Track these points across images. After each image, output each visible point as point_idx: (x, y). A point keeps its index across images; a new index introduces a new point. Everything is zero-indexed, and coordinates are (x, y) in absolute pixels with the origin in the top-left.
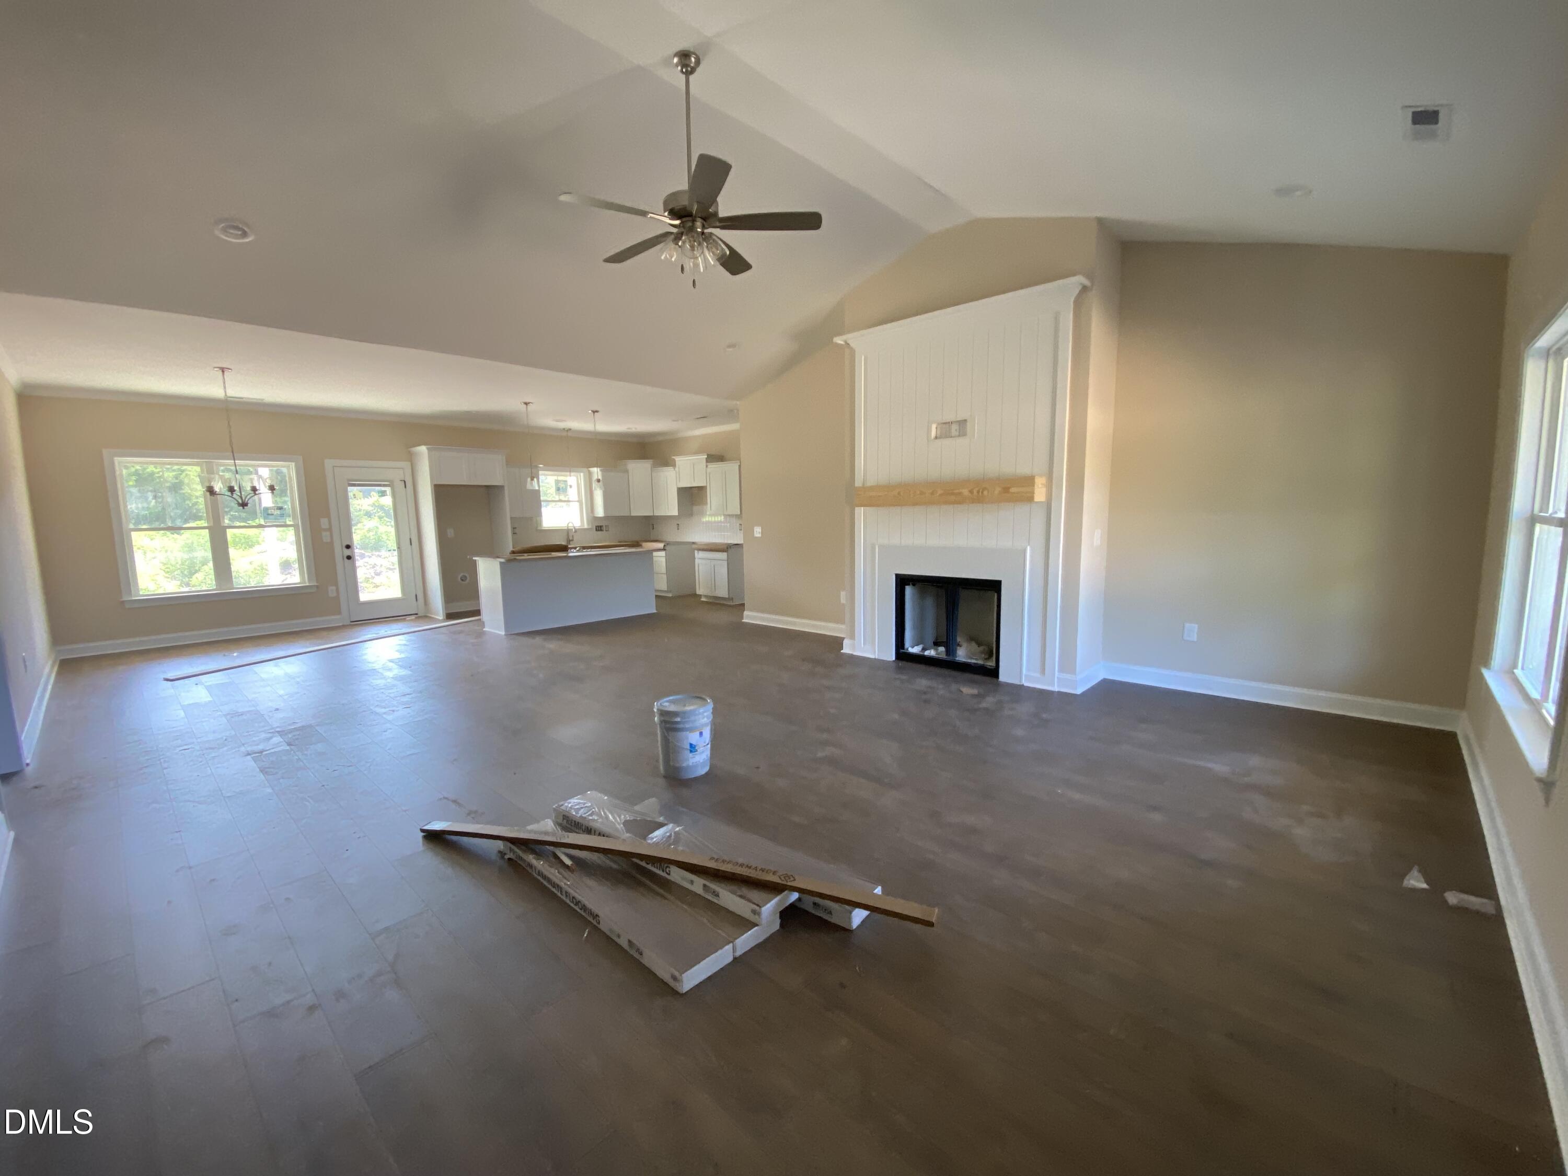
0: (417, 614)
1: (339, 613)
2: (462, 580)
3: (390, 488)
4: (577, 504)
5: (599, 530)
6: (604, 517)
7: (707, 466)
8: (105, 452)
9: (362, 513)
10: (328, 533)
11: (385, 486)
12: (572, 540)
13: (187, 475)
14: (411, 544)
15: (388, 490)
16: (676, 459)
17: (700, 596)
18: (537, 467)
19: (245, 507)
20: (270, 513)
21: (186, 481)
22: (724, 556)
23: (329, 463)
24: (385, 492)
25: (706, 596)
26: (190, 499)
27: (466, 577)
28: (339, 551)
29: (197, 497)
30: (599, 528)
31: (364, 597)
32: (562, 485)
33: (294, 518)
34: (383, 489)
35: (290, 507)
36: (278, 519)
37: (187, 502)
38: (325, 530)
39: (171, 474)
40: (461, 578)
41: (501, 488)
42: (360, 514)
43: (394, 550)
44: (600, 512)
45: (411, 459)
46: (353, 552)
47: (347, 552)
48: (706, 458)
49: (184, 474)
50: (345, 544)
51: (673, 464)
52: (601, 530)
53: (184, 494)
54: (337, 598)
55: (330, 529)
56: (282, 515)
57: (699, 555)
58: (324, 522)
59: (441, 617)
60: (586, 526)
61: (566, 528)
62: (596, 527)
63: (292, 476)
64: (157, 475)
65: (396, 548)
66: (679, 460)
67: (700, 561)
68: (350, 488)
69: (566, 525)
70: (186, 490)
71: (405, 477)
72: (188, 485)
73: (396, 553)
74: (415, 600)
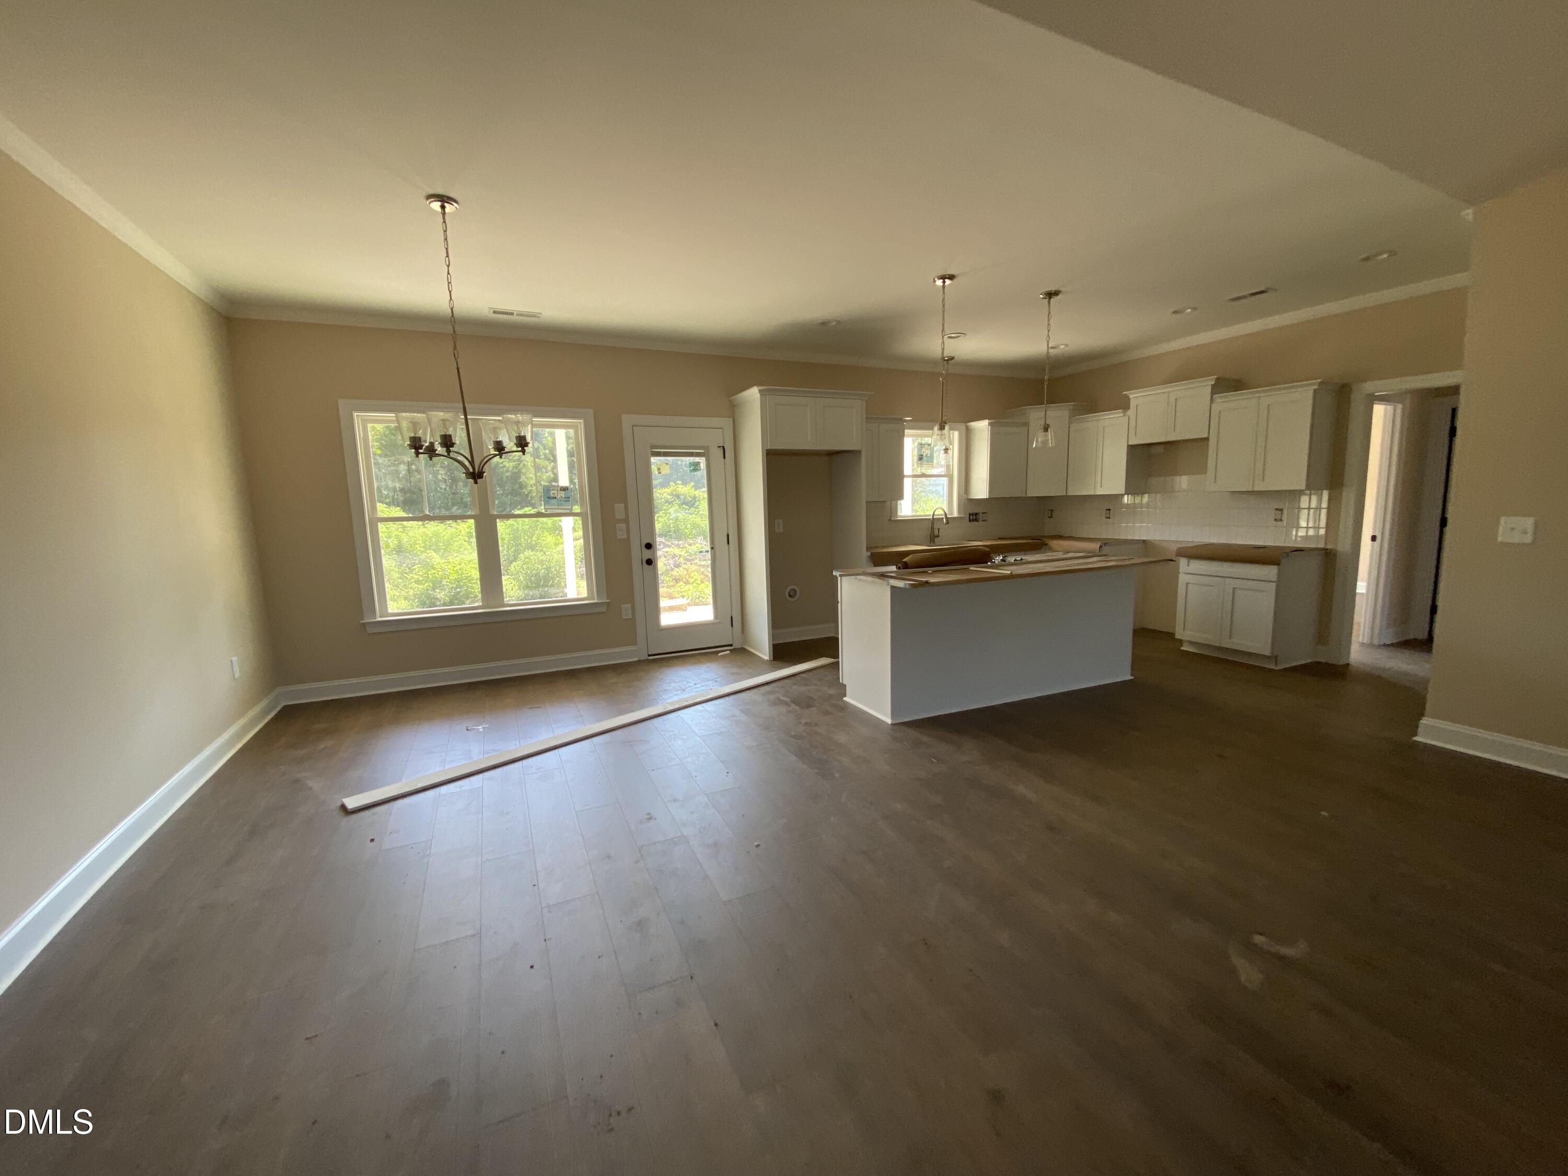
0: (731, 645)
1: (635, 643)
2: (790, 596)
3: (704, 458)
4: (945, 480)
5: (973, 520)
6: (989, 498)
7: (1212, 400)
8: (341, 403)
9: (663, 500)
10: (623, 526)
11: (698, 455)
12: (938, 536)
13: (524, 465)
14: (728, 543)
15: (702, 461)
16: (1131, 396)
17: (1181, 642)
18: (901, 420)
19: (479, 481)
20: (552, 495)
21: (524, 471)
22: (1271, 572)
23: (628, 420)
24: (698, 463)
25: (1192, 643)
26: (525, 487)
27: (795, 591)
28: (638, 553)
29: (531, 486)
30: (973, 517)
31: (667, 619)
32: (926, 452)
33: (582, 505)
34: (697, 459)
35: (577, 487)
36: (561, 505)
37: (524, 490)
38: (621, 521)
39: (512, 464)
40: (789, 593)
41: (859, 452)
42: (662, 502)
43: (708, 552)
44: (981, 489)
45: (733, 412)
46: (654, 553)
47: (647, 554)
48: (1212, 386)
49: (522, 465)
50: (644, 543)
51: (1124, 405)
52: (976, 520)
53: (521, 482)
54: (633, 620)
55: (626, 521)
56: (567, 499)
57: (1188, 570)
58: (619, 507)
59: (765, 655)
60: (956, 514)
61: (931, 517)
62: (970, 514)
63: (580, 440)
64: (501, 465)
65: (709, 549)
66: (1136, 397)
67: (1189, 578)
68: (653, 460)
69: (932, 514)
70: (523, 478)
71: (724, 442)
72: (525, 474)
73: (709, 556)
74: (730, 625)
